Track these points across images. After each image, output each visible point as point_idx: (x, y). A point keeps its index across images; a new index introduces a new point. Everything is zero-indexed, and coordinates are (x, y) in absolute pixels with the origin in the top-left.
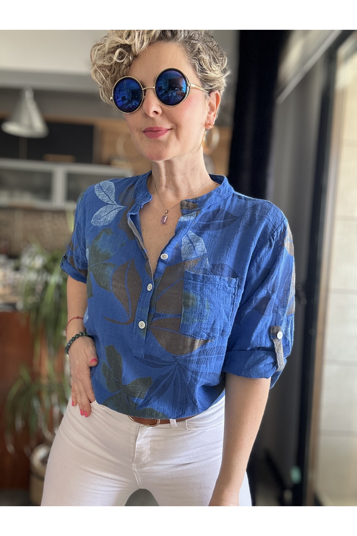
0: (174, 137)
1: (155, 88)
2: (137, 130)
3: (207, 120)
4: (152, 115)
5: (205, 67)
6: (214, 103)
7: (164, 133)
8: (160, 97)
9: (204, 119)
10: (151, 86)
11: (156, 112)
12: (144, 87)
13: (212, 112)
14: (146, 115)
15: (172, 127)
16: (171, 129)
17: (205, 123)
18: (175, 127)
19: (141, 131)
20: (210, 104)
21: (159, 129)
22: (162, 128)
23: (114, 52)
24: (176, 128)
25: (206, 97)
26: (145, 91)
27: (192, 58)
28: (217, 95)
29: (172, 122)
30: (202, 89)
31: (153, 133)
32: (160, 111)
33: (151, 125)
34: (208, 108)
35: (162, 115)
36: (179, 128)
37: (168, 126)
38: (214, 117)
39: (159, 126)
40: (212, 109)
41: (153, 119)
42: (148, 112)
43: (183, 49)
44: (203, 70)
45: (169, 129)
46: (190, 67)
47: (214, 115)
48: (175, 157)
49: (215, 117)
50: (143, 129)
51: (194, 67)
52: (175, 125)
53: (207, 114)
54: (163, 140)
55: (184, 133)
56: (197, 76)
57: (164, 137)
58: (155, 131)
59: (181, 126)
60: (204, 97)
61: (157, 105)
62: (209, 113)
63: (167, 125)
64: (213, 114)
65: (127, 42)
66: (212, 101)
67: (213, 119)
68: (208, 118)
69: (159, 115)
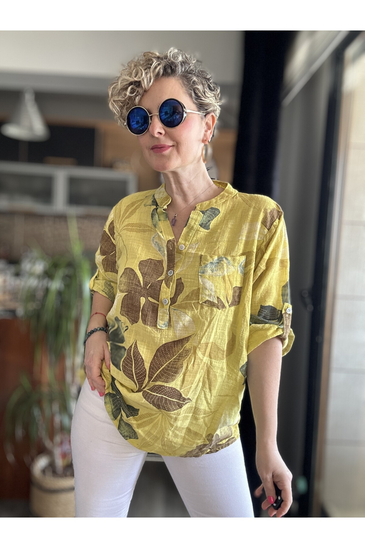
0: (175, 152)
1: (159, 114)
2: (147, 148)
3: (204, 137)
4: (157, 135)
5: (200, 95)
6: (210, 122)
7: (167, 149)
8: (163, 121)
9: (201, 136)
10: (156, 113)
11: (161, 133)
12: (150, 113)
13: (208, 130)
14: (153, 136)
15: (174, 145)
16: (173, 146)
17: (202, 139)
18: (175, 144)
19: (149, 149)
20: (207, 124)
21: (164, 146)
22: (165, 145)
23: (127, 89)
24: (177, 145)
25: (202, 119)
26: (151, 117)
27: (189, 89)
28: (213, 116)
29: (173, 141)
30: (199, 113)
31: (159, 149)
32: (163, 132)
33: (156, 143)
34: (205, 127)
35: (165, 135)
36: (179, 146)
38: (210, 135)
39: (162, 143)
40: (209, 128)
41: (157, 138)
42: (153, 133)
43: (181, 81)
44: (198, 97)
45: (171, 146)
46: (187, 95)
47: (211, 133)
48: (178, 168)
50: (151, 147)
51: (191, 96)
52: (176, 143)
53: (204, 132)
54: (166, 154)
55: (183, 148)
56: (194, 103)
57: (167, 152)
58: (160, 148)
59: (180, 143)
60: (200, 118)
61: (160, 128)
62: (206, 131)
63: (170, 143)
64: (209, 132)
65: (136, 79)
66: (209, 121)
67: (210, 136)
68: (205, 135)
69: (162, 135)
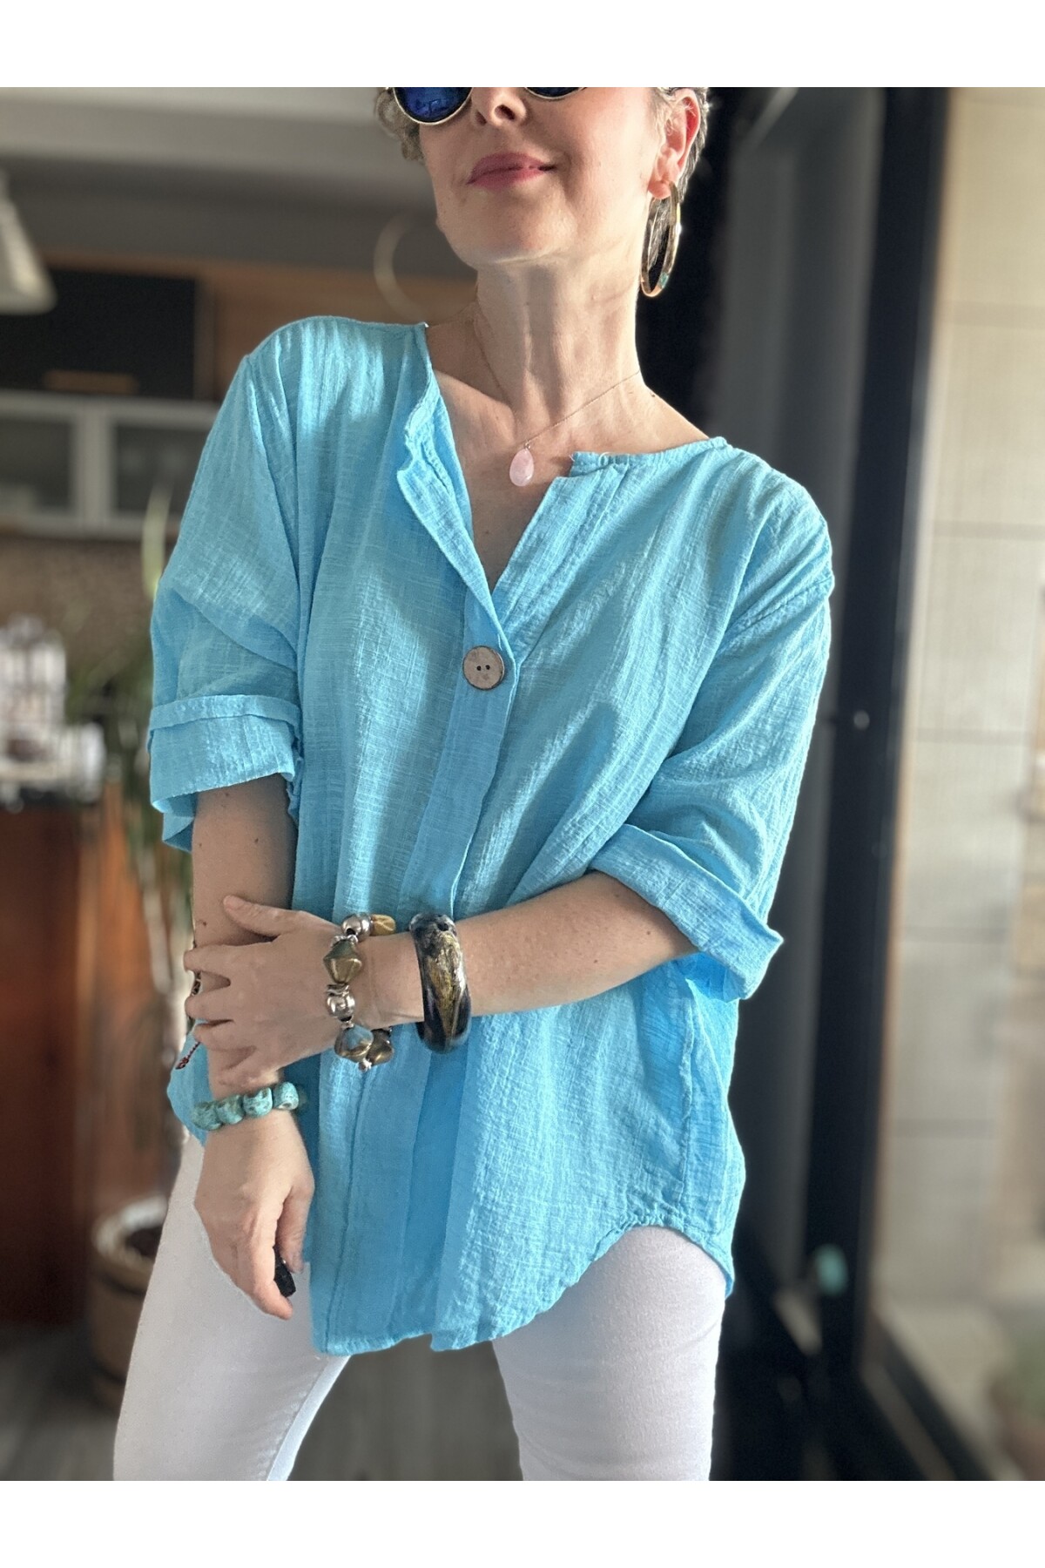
0: (557, 195)
3: (657, 171)
4: (496, 119)
6: (680, 125)
7: (530, 176)
9: (648, 167)
11: (508, 112)
13: (673, 150)
14: (482, 123)
15: (555, 163)
16: (551, 166)
17: (650, 177)
18: (561, 162)
20: (669, 127)
24: (566, 167)
28: (689, 103)
29: (555, 148)
31: (504, 173)
32: (521, 111)
33: (495, 151)
34: (662, 138)
35: (525, 125)
36: (575, 166)
37: (543, 157)
38: (677, 166)
39: (515, 151)
40: (674, 141)
41: (497, 131)
42: (485, 109)
45: (543, 167)
47: (680, 163)
49: (680, 170)
50: (467, 174)
52: (563, 158)
53: (660, 155)
54: (525, 193)
55: (591, 183)
58: (505, 170)
59: (580, 159)
62: (666, 151)
63: (541, 156)
64: (675, 157)
66: (675, 120)
68: (660, 164)
69: (516, 123)
